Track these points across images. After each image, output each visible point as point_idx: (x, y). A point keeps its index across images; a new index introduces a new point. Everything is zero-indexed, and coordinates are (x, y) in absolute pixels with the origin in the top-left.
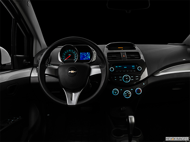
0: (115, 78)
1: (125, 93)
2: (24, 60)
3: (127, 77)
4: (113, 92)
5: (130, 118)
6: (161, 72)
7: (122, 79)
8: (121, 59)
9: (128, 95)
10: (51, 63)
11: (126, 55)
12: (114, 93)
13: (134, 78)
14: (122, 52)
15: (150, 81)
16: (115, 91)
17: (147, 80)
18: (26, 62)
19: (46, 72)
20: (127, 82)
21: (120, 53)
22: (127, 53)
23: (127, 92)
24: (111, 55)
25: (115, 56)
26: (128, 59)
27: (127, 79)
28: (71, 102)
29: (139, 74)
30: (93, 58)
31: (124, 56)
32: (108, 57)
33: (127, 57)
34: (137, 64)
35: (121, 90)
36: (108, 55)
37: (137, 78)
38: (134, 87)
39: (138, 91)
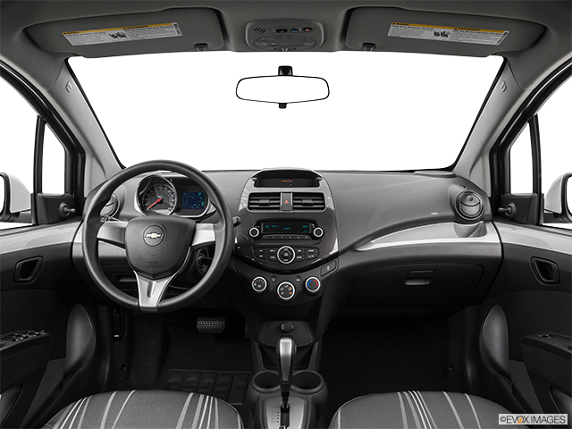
0: (261, 253)
1: (281, 288)
2: (62, 205)
3: (286, 252)
4: (253, 284)
5: (284, 344)
6: (375, 242)
7: (275, 254)
8: (278, 208)
9: (287, 293)
10: (122, 213)
11: (294, 199)
12: (256, 287)
13: (304, 254)
14: (283, 193)
15: (344, 263)
16: (259, 282)
17: (336, 260)
18: (66, 209)
19: (103, 233)
20: (286, 262)
21: (278, 194)
22: (295, 194)
23: (286, 285)
24: (259, 200)
25: (267, 202)
26: (294, 208)
27: (286, 255)
28: (147, 301)
29: (317, 246)
31: (287, 202)
32: (249, 204)
33: (294, 204)
34: (313, 222)
35: (274, 280)
36: (250, 199)
37: (312, 253)
38: (303, 275)
39: (313, 284)
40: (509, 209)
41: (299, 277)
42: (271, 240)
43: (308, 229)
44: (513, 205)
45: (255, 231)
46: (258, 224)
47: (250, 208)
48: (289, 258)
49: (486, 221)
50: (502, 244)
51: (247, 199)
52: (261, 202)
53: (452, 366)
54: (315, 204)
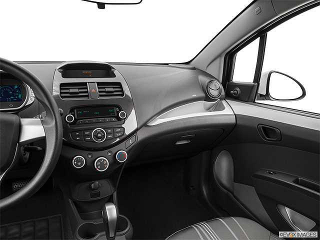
0: (78, 136)
1: (97, 163)
3: (99, 133)
4: (74, 163)
5: (109, 209)
6: (160, 118)
7: (89, 136)
8: (87, 96)
9: (102, 165)
11: (98, 88)
12: (77, 165)
13: (113, 133)
14: (89, 83)
15: (142, 135)
16: (78, 160)
17: (136, 134)
20: (100, 141)
21: (85, 84)
22: (99, 84)
23: (101, 159)
24: (69, 89)
25: (77, 90)
26: (101, 96)
27: (99, 135)
29: (122, 126)
30: (28, 98)
31: (93, 90)
32: (61, 93)
33: (99, 92)
34: (118, 106)
35: (90, 156)
36: (61, 89)
37: (119, 132)
38: (114, 150)
39: (122, 156)
40: (236, 92)
41: (110, 152)
42: (85, 123)
43: (114, 112)
44: (238, 89)
45: (70, 117)
46: (72, 111)
47: (62, 97)
48: (102, 138)
49: (221, 99)
50: (235, 114)
51: (58, 89)
52: (71, 91)
53: (192, 187)
54: (116, 91)
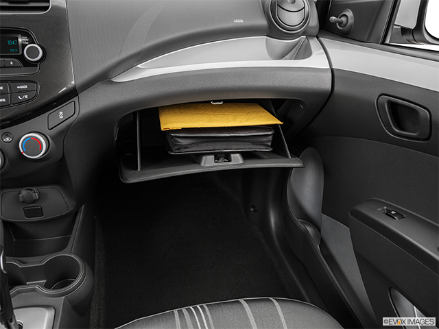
17: (75, 98)
37: (24, 92)
40: (343, 19)
41: (7, 134)
43: (17, 46)
44: (350, 13)
49: (309, 36)
50: (332, 70)
53: (253, 207)
